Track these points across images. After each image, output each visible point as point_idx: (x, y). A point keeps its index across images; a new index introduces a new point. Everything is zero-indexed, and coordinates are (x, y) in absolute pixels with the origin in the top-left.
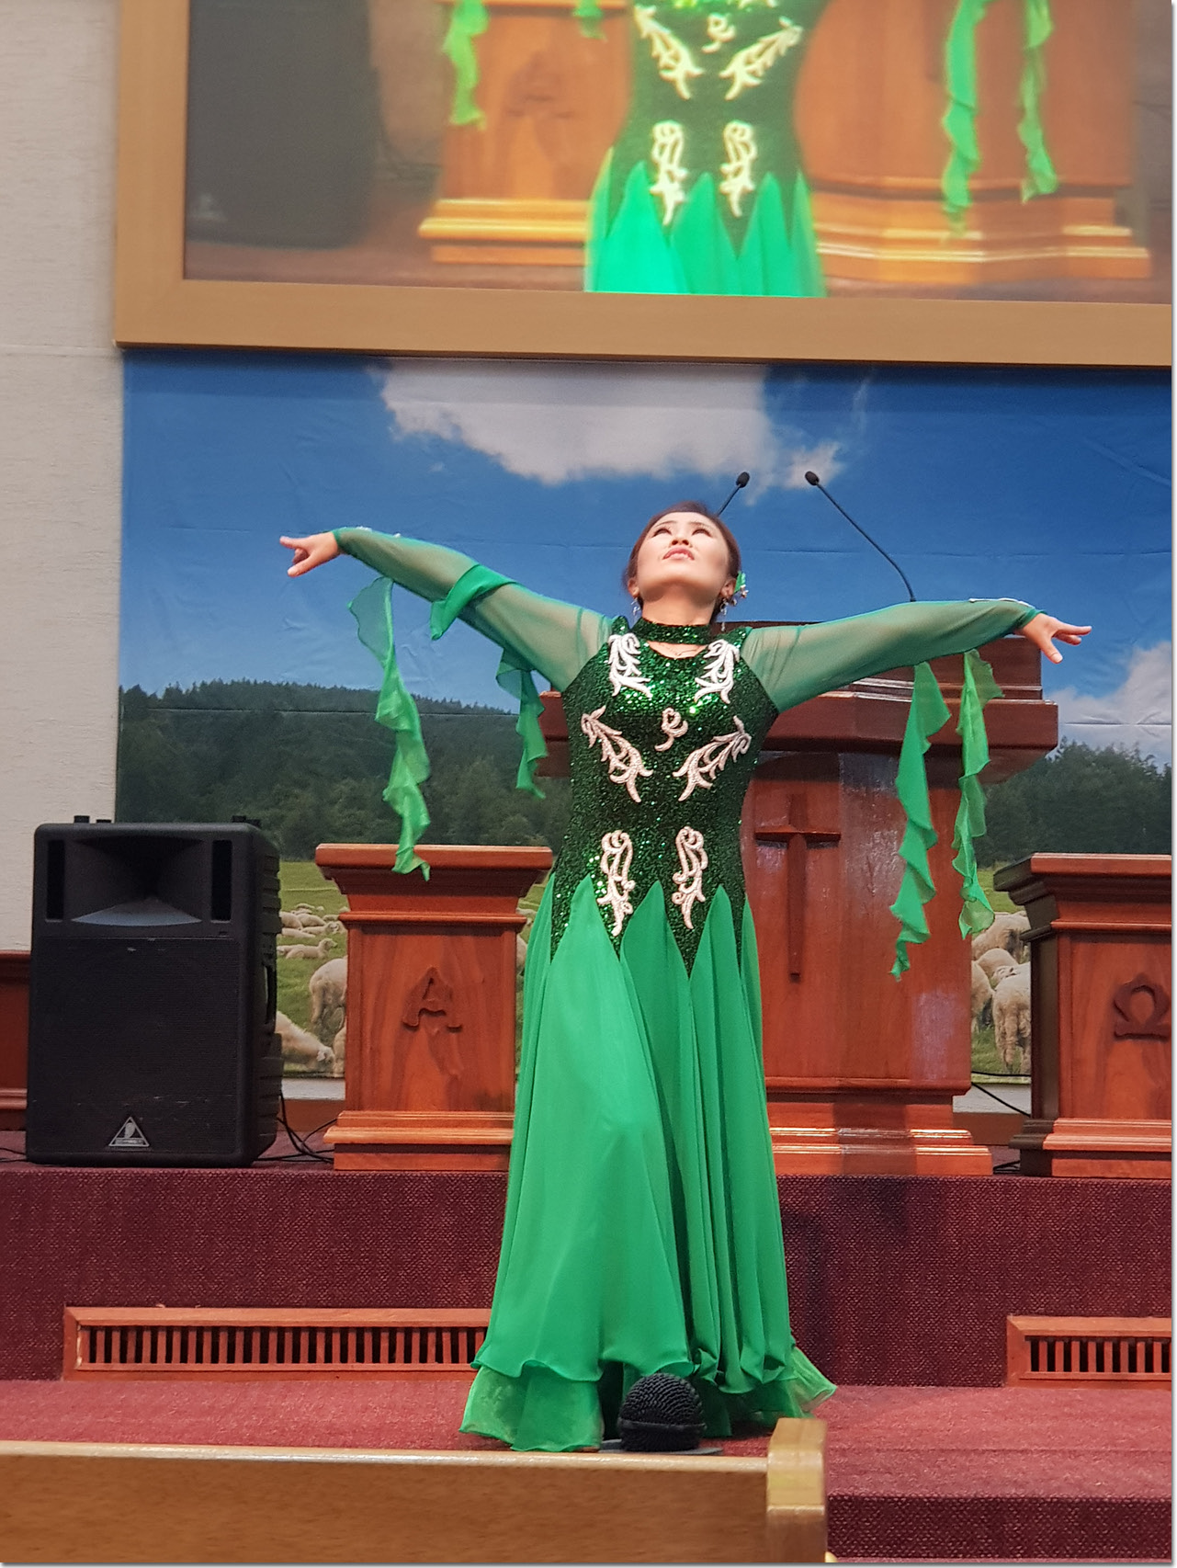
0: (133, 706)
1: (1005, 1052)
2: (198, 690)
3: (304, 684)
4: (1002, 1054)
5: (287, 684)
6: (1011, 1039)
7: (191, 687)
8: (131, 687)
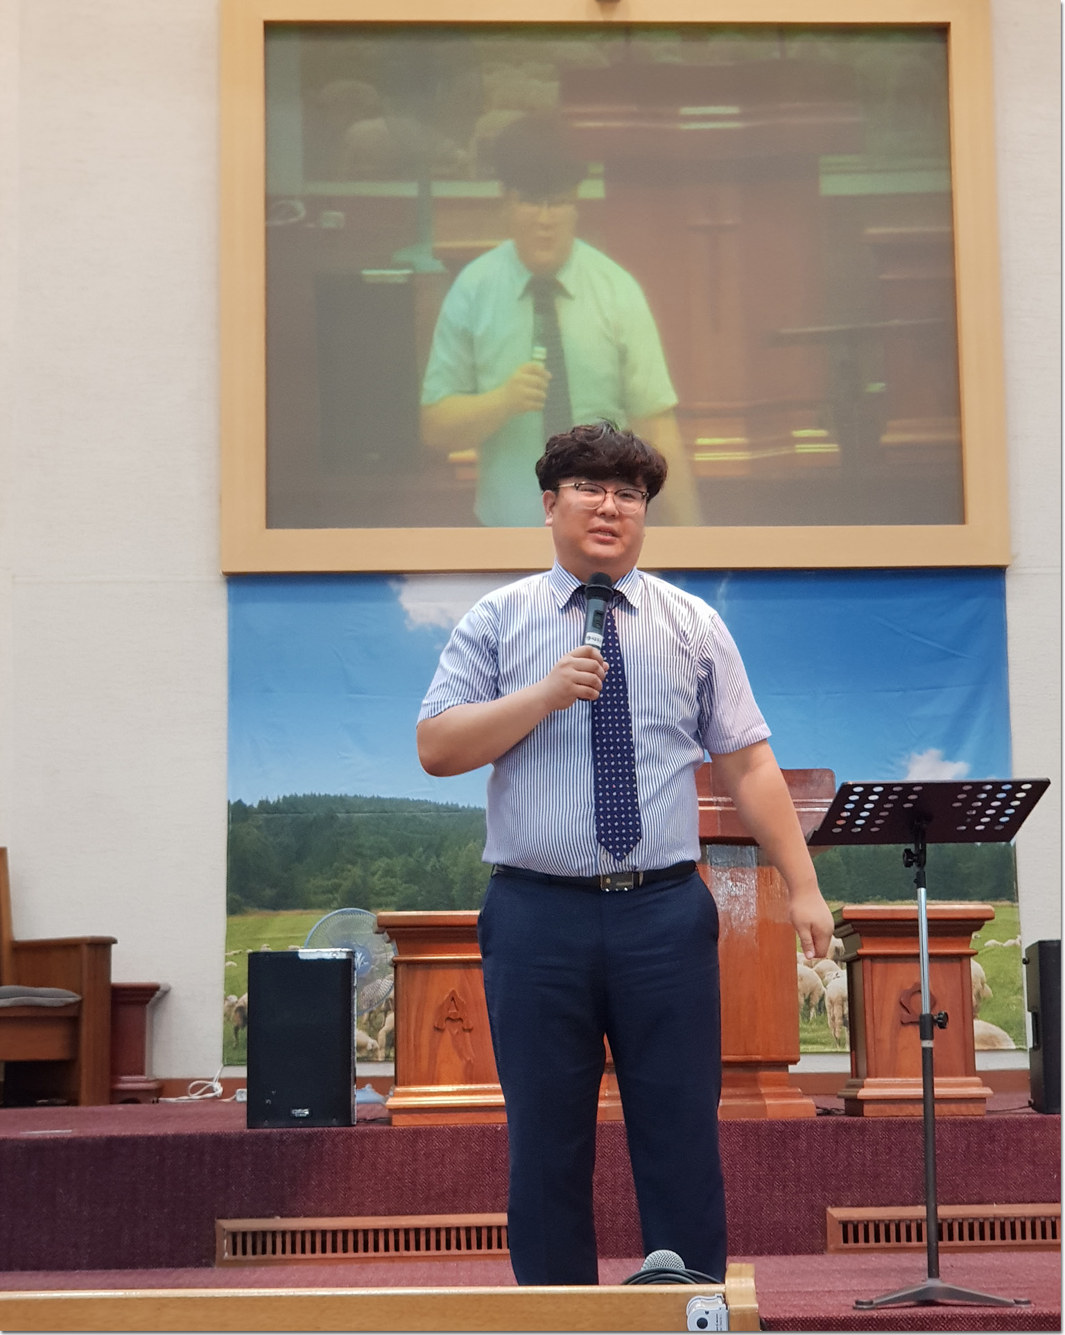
0: (238, 813)
1: (835, 1030)
2: (281, 801)
3: (352, 795)
4: (833, 1031)
5: (341, 795)
6: (838, 1021)
7: (276, 799)
8: (237, 800)
